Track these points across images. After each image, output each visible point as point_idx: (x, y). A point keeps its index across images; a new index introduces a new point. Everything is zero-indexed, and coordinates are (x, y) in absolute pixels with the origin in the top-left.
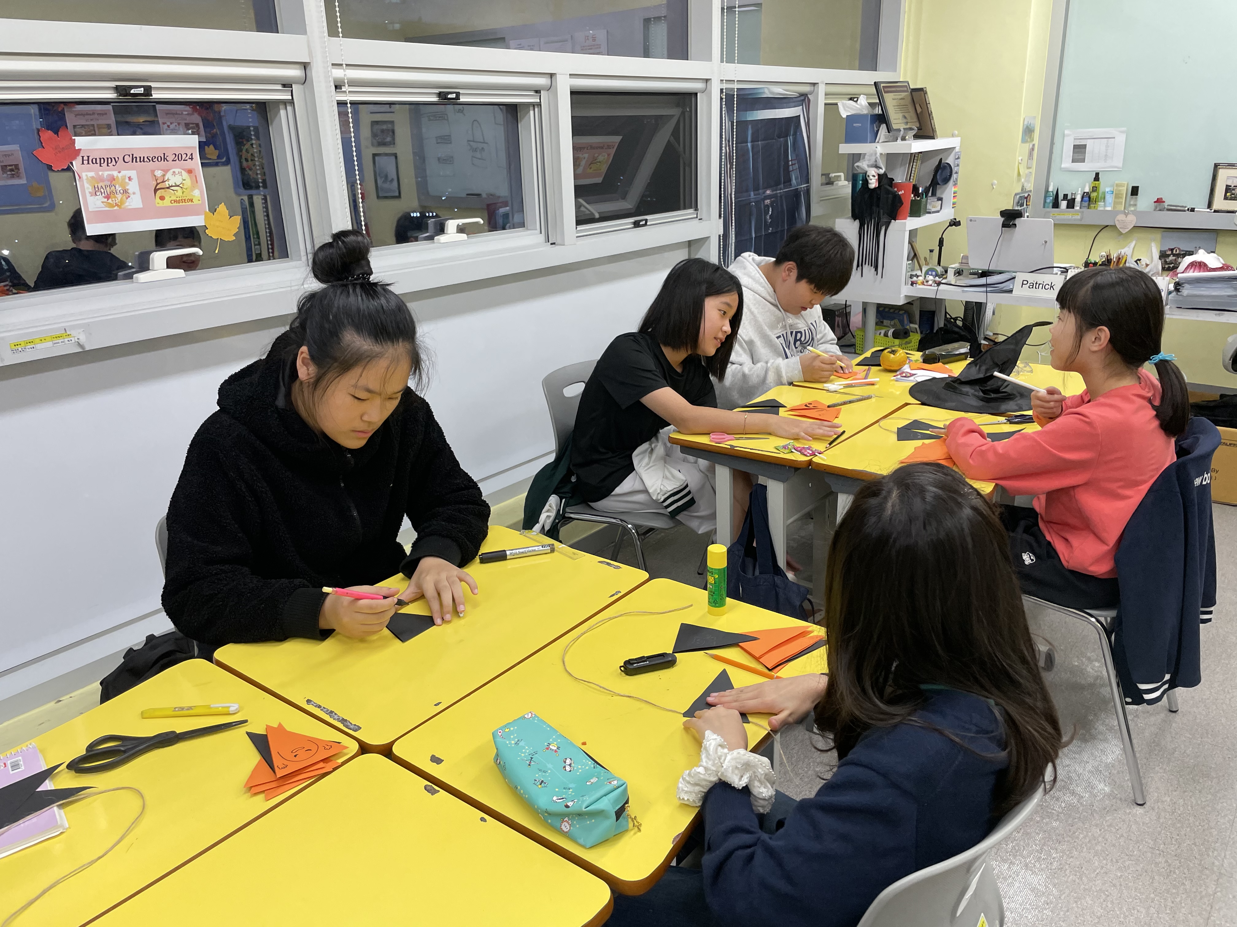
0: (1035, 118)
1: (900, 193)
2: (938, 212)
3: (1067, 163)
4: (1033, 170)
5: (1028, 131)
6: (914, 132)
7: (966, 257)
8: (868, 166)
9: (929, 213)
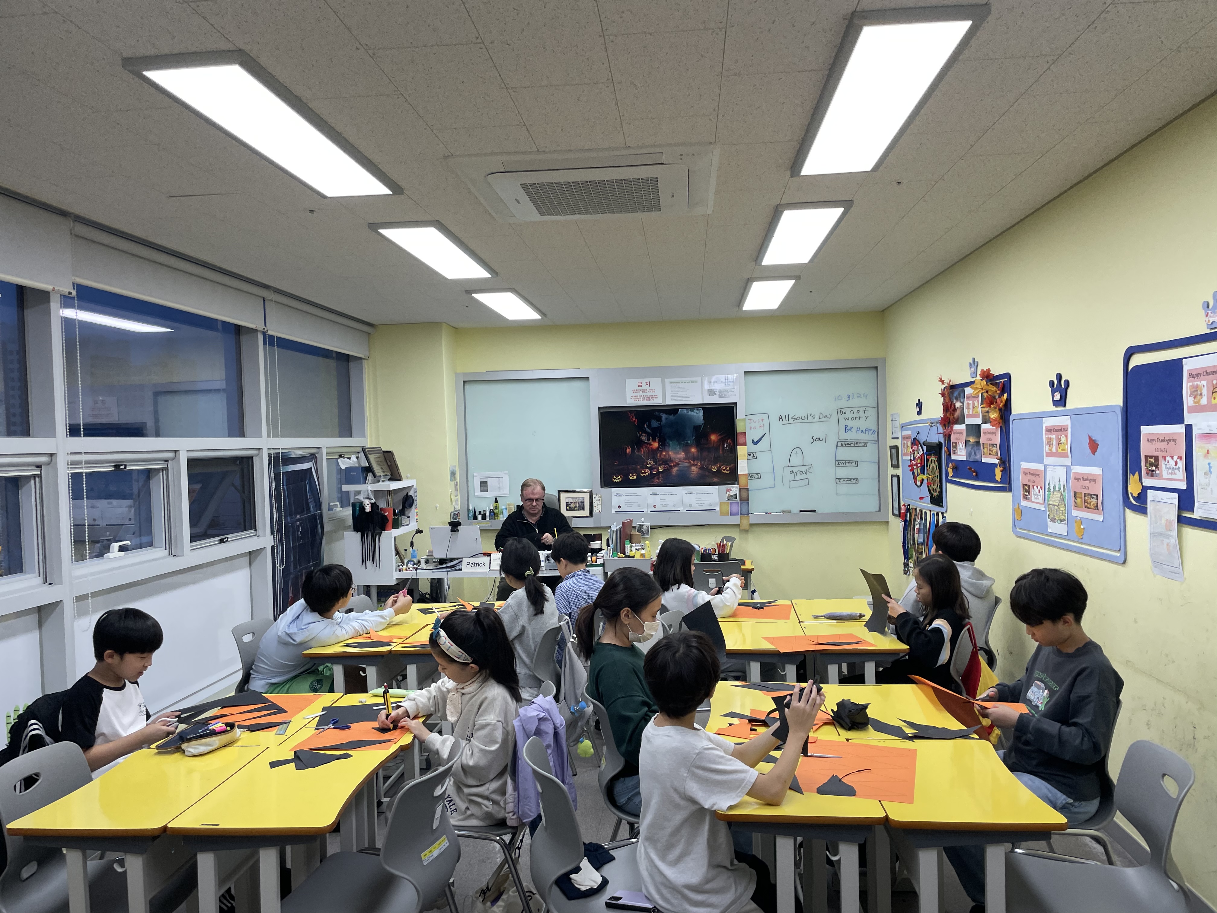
0: (455, 466)
1: (386, 514)
2: (408, 525)
3: (478, 493)
4: (459, 497)
5: (453, 474)
6: (389, 477)
7: (430, 552)
8: (364, 498)
9: (403, 526)
